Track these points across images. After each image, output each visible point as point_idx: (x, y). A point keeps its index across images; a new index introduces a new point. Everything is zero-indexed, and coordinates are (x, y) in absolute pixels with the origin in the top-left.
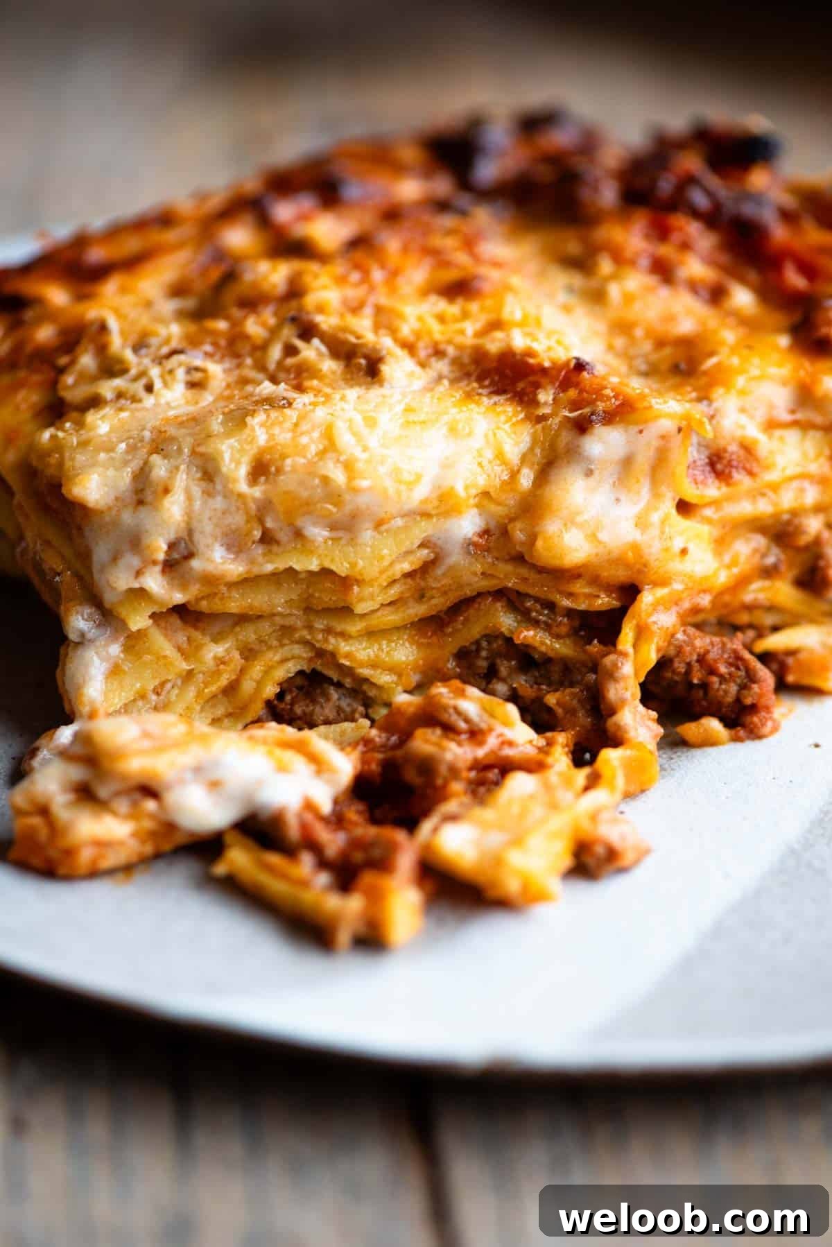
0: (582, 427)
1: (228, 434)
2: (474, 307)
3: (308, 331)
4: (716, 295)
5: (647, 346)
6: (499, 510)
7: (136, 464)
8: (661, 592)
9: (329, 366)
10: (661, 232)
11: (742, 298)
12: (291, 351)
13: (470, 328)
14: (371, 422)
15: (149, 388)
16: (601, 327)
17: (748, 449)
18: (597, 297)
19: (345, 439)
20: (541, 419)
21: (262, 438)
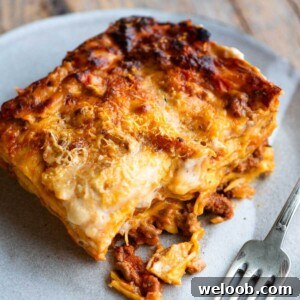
0: (184, 159)
1: (97, 177)
2: (146, 117)
3: (107, 136)
4: (203, 96)
5: (191, 119)
6: (165, 183)
7: (74, 188)
8: (205, 193)
9: (115, 147)
10: (186, 77)
11: (211, 96)
12: (103, 143)
13: (147, 125)
14: (132, 169)
15: (69, 159)
16: (177, 114)
17: (222, 150)
18: (174, 103)
19: (127, 176)
20: (173, 158)
21: (106, 178)
